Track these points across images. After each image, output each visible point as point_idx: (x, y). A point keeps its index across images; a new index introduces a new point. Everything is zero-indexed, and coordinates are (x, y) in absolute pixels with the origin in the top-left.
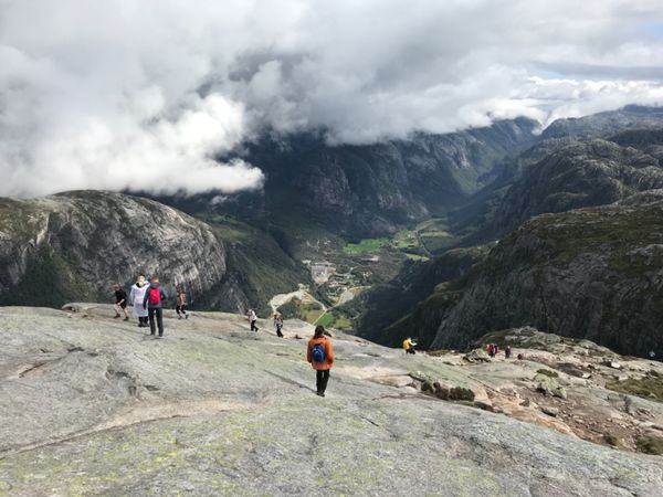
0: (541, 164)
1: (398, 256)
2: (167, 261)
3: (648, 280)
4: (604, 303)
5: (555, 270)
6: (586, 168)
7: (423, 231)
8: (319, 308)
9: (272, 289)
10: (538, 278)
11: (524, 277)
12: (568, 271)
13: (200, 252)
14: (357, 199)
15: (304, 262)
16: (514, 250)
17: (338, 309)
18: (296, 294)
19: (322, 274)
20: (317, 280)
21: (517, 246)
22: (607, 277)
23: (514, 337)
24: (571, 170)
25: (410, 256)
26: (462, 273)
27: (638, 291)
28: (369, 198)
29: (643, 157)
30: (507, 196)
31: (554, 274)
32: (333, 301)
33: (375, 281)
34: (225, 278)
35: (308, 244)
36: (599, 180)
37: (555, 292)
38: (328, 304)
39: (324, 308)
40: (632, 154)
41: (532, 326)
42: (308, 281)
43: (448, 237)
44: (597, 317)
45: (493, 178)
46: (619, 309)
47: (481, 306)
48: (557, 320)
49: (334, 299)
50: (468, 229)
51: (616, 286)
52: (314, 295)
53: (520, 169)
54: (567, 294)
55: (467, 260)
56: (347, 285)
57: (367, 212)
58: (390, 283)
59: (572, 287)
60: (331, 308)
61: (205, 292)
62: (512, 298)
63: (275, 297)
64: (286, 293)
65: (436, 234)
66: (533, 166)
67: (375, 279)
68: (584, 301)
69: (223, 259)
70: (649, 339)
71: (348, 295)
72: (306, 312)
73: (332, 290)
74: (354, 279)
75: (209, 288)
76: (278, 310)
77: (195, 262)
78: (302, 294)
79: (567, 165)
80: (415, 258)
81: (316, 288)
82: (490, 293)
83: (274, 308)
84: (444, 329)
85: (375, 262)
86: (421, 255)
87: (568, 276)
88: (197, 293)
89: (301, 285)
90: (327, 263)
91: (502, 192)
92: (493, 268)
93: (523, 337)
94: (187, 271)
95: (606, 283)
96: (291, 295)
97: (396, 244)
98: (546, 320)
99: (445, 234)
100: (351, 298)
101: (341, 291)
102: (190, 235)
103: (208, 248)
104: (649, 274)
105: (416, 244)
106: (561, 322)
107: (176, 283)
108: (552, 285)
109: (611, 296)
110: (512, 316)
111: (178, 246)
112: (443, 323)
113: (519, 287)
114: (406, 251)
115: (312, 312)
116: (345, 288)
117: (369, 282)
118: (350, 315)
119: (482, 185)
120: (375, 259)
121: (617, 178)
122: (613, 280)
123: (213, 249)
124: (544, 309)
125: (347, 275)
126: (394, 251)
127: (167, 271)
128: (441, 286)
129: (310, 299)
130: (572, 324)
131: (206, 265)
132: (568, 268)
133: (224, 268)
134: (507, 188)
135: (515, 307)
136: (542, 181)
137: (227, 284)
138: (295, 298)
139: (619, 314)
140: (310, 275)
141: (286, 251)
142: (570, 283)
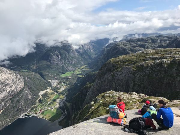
0: (111, 49)
1: (76, 76)
2: (4, 85)
3: (145, 72)
4: (133, 81)
5: (118, 73)
6: (122, 49)
7: (82, 69)
8: (54, 94)
9: (40, 90)
10: (113, 76)
11: (109, 76)
12: (121, 73)
13: (15, 81)
14: (64, 61)
15: (49, 81)
16: (105, 69)
17: (60, 93)
18: (47, 90)
19: (55, 84)
20: (53, 85)
21: (106, 67)
22: (133, 73)
23: (108, 95)
24: (118, 49)
25: (80, 76)
26: (93, 79)
27: (142, 76)
28: (67, 61)
29: (135, 45)
30: (103, 58)
31: (117, 74)
32: (58, 91)
33: (70, 84)
34: (24, 88)
35: (50, 75)
36: (125, 51)
37: (118, 80)
38: (57, 92)
39: (56, 93)
40: (132, 45)
41: (113, 90)
42: (50, 86)
43: (89, 70)
44: (132, 85)
45: (99, 54)
46: (137, 82)
47: (98, 86)
48: (120, 88)
49: (59, 90)
50: (94, 67)
51: (136, 75)
52: (52, 90)
53: (106, 51)
54: (122, 79)
55: (94, 75)
56: (62, 86)
57: (66, 65)
58: (74, 84)
59: (123, 77)
60: (58, 93)
61: (18, 93)
62: (106, 83)
63: (41, 92)
64: (44, 90)
65: (86, 69)
66: (109, 49)
67: (70, 83)
68: (127, 81)
69: (23, 82)
70: (147, 90)
71: (62, 89)
72: (50, 95)
73: (58, 88)
74: (64, 84)
75: (19, 91)
76: (42, 96)
77: (14, 84)
78: (49, 90)
79: (117, 48)
80: (81, 76)
81: (53, 88)
82: (100, 82)
83: (40, 95)
84: (88, 95)
85: (70, 79)
86: (82, 75)
87: (121, 74)
88: (15, 93)
89: (48, 88)
90: (56, 80)
91: (102, 57)
92: (100, 75)
93: (110, 94)
94: (11, 87)
95: (133, 74)
96: (45, 91)
97: (76, 73)
98: (117, 88)
99: (88, 69)
100: (64, 89)
101: (60, 88)
102: (11, 76)
103: (18, 79)
104: (144, 70)
105: (81, 72)
106: (121, 88)
107: (7, 91)
108: (117, 77)
109: (135, 78)
110: (107, 88)
111: (7, 80)
112: (88, 93)
113: (108, 79)
114: (78, 74)
115: (52, 95)
116: (62, 87)
117: (68, 84)
118: (63, 94)
119: (96, 56)
120: (70, 78)
121: (129, 50)
122: (135, 73)
123: (19, 79)
124: (116, 85)
125: (62, 83)
126: (75, 75)
127: (4, 88)
128: (88, 83)
129: (52, 91)
130: (124, 88)
131: (17, 84)
132: (121, 72)
133: (23, 85)
134: (103, 56)
135: (107, 86)
136: (111, 53)
137: (25, 89)
138: (47, 92)
139: (138, 83)
140: (51, 84)
141: (43, 78)
142: (122, 76)
